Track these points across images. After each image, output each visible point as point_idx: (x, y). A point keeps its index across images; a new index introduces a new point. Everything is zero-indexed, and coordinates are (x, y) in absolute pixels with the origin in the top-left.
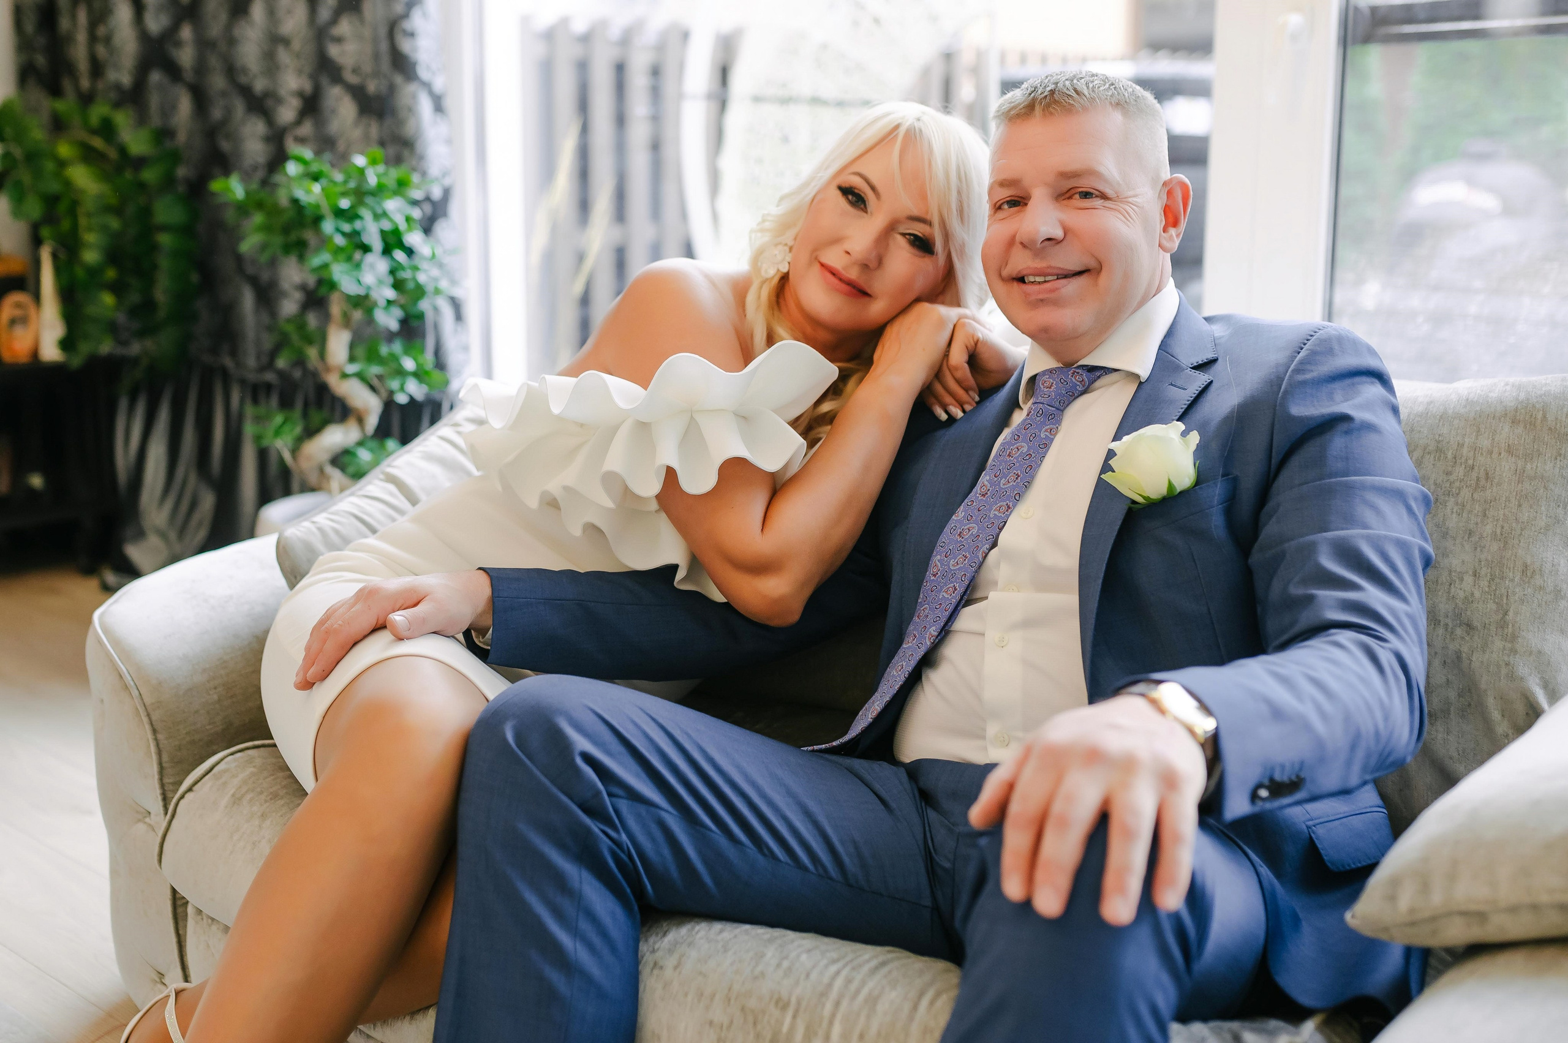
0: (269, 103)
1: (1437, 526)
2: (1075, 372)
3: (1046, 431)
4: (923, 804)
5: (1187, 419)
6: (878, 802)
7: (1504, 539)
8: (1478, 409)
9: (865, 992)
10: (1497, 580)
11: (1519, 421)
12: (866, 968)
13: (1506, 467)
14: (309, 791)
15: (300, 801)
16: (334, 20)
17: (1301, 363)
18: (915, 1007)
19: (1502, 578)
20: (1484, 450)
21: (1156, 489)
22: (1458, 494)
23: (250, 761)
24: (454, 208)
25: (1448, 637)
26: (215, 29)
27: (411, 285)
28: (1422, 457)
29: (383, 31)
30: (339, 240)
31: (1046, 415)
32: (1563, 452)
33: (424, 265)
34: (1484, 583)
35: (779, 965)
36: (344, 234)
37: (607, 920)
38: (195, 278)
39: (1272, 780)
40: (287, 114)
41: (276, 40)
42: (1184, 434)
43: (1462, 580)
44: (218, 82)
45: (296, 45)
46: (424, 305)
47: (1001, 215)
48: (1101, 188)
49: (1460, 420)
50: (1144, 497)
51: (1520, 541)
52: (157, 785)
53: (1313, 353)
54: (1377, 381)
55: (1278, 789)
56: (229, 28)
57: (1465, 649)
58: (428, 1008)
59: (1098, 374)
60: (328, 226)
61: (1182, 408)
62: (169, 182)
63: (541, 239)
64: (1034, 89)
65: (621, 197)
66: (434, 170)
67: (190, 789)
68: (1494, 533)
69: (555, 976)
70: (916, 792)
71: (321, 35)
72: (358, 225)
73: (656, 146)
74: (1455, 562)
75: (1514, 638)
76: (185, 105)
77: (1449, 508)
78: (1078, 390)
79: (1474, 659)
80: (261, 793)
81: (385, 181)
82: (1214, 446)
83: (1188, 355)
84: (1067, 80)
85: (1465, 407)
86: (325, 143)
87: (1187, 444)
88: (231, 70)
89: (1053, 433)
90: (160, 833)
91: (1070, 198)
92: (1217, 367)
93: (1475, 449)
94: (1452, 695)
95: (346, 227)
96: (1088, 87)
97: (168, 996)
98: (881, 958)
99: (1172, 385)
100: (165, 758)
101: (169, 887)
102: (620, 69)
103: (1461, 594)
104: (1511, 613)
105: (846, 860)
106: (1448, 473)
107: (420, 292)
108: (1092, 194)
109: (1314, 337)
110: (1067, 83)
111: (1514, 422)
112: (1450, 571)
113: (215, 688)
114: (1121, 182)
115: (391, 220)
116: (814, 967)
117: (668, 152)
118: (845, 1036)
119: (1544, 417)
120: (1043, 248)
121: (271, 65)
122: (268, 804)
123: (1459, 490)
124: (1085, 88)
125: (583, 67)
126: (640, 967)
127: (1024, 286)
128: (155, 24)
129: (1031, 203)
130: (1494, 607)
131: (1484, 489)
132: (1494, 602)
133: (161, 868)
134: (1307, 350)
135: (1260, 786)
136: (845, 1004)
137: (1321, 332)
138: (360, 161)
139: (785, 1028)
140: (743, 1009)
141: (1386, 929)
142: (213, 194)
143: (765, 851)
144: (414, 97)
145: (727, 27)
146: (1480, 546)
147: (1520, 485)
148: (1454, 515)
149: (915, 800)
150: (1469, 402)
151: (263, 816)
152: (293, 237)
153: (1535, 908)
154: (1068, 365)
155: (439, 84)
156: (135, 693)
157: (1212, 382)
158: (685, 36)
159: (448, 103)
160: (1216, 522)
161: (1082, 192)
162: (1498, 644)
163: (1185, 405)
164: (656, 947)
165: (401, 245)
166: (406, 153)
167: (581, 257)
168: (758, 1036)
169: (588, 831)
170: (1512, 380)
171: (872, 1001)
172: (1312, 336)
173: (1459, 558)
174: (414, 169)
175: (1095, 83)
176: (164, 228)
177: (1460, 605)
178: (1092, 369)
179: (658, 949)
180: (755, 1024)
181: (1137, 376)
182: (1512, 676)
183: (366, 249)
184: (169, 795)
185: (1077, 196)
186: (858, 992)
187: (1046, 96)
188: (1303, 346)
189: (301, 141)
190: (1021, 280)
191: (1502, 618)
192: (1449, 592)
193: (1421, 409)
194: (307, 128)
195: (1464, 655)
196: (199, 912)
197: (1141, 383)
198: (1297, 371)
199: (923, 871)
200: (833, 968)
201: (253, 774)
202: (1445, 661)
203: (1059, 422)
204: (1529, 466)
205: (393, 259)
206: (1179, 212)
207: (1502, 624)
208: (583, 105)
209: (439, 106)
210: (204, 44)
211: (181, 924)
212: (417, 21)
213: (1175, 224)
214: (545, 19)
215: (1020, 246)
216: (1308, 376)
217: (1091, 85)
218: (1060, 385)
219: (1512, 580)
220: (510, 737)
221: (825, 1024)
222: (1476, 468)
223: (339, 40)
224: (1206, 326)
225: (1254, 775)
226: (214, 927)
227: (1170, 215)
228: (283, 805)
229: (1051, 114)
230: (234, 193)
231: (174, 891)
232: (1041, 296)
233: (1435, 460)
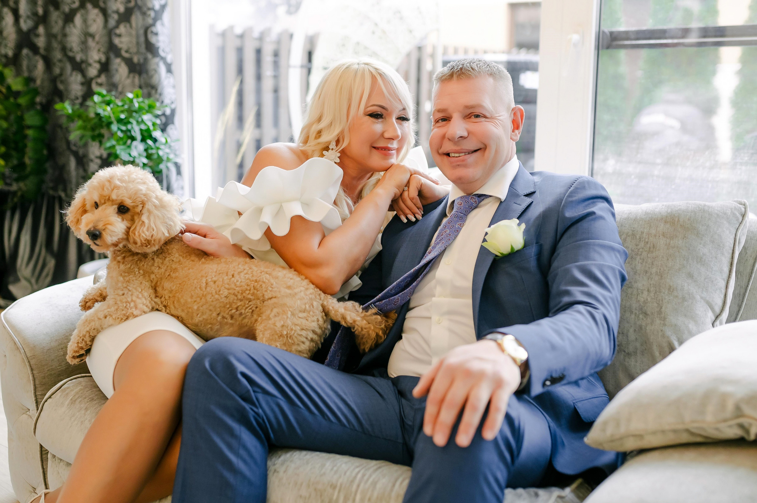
0: (84, 66)
1: (632, 269)
2: (472, 197)
3: (458, 225)
4: (400, 396)
5: (521, 218)
6: (378, 395)
7: (661, 275)
8: (650, 216)
9: (371, 480)
10: (658, 293)
11: (668, 222)
12: (371, 470)
13: (662, 242)
14: (109, 397)
15: (104, 402)
16: (117, 27)
17: (571, 193)
18: (394, 485)
19: (660, 292)
20: (653, 234)
21: (505, 249)
22: (641, 255)
23: (80, 383)
24: (177, 119)
25: (636, 319)
26: (56, 29)
27: (155, 156)
28: (626, 238)
29: (142, 32)
30: (120, 134)
31: (459, 218)
32: (686, 236)
33: (162, 147)
34: (652, 294)
35: (332, 469)
36: (122, 131)
37: (253, 450)
38: (45, 152)
39: (552, 377)
40: (93, 72)
41: (87, 35)
42: (519, 225)
43: (642, 293)
44: (57, 55)
45: (97, 38)
46: (162, 166)
47: (438, 125)
48: (484, 113)
49: (642, 221)
50: (501, 253)
51: (667, 275)
52: (33, 396)
53: (576, 188)
54: (605, 201)
55: (554, 380)
56: (64, 27)
57: (644, 324)
58: (167, 496)
59: (482, 198)
60: (114, 127)
61: (519, 214)
62: (32, 104)
63: (219, 136)
64: (453, 67)
65: (259, 115)
66: (167, 101)
67: (50, 397)
68: (657, 272)
69: (228, 475)
70: (397, 392)
71: (110, 33)
72: (129, 127)
73: (276, 91)
74: (640, 285)
75: (664, 319)
76: (40, 66)
77: (637, 261)
78: (473, 206)
79: (647, 328)
80: (85, 398)
81: (143, 105)
82: (532, 230)
83: (523, 190)
84: (468, 63)
85: (645, 215)
86: (112, 86)
87: (520, 229)
88: (64, 49)
89: (462, 226)
90: (35, 419)
91: (470, 118)
92: (535, 195)
93: (649, 234)
94: (638, 345)
95: (124, 128)
96: (477, 67)
97: (40, 496)
98: (379, 466)
99: (515, 203)
100: (37, 382)
101: (39, 445)
102: (259, 52)
103: (642, 300)
104: (663, 308)
105: (364, 422)
106: (637, 245)
107: (160, 160)
108: (480, 116)
109: (577, 181)
110: (468, 64)
111: (666, 222)
112: (638, 289)
113: (62, 349)
114: (493, 110)
115: (146, 124)
116: (348, 469)
117: (282, 93)
118: (362, 500)
119: (679, 220)
120: (458, 141)
121: (85, 47)
122: (88, 403)
123: (642, 252)
124: (476, 67)
125: (240, 50)
126: (268, 472)
127: (450, 158)
128: (25, 25)
129: (452, 120)
130: (656, 305)
131: (652, 252)
132: (657, 303)
133: (35, 436)
134: (574, 187)
135: (546, 380)
136: (362, 485)
137: (580, 179)
138: (130, 95)
139: (335, 497)
140: (315, 490)
141: (601, 444)
142: (56, 111)
143: (326, 418)
144: (157, 64)
145: (311, 32)
146: (650, 278)
147: (668, 250)
148: (640, 264)
149: (396, 395)
150: (647, 213)
151: (86, 409)
152: (97, 132)
153: (663, 432)
154: (469, 195)
155: (169, 59)
156: (22, 351)
157: (532, 202)
158: (291, 36)
159: (173, 68)
160: (532, 264)
161: (475, 115)
162: (658, 321)
163: (520, 212)
164: (276, 463)
165: (151, 137)
166: (153, 92)
167: (239, 145)
168: (322, 501)
169: (244, 409)
170: (665, 203)
171: (374, 484)
172: (576, 181)
173: (642, 283)
174: (158, 100)
175: (480, 65)
176: (29, 127)
177: (642, 304)
178: (480, 196)
179: (276, 464)
180: (321, 496)
181: (500, 199)
182: (663, 336)
183: (133, 139)
184: (39, 400)
185: (473, 117)
186: (368, 480)
187: (458, 70)
188: (572, 185)
189: (100, 85)
190: (448, 155)
191: (660, 310)
192: (637, 299)
193: (626, 216)
194: (102, 79)
195: (643, 327)
196: (54, 456)
197: (501, 202)
198: (569, 196)
199: (399, 427)
200: (357, 470)
201: (81, 389)
202: (635, 330)
203: (465, 221)
204: (672, 242)
205: (146, 143)
206: (520, 123)
207: (660, 312)
208: (240, 70)
209: (169, 70)
210: (50, 36)
211: (45, 463)
212: (159, 27)
213: (518, 128)
214: (221, 27)
215: (448, 139)
216: (574, 199)
217: (479, 66)
218: (465, 203)
219: (664, 293)
220: (207, 365)
221: (353, 495)
222: (649, 243)
223: (119, 36)
224: (531, 177)
225: (544, 375)
226: (62, 464)
227: (515, 124)
228: (96, 404)
229: (461, 79)
230: (67, 110)
231: (41, 447)
232: (458, 163)
233: (631, 239)
